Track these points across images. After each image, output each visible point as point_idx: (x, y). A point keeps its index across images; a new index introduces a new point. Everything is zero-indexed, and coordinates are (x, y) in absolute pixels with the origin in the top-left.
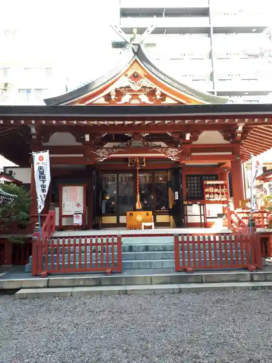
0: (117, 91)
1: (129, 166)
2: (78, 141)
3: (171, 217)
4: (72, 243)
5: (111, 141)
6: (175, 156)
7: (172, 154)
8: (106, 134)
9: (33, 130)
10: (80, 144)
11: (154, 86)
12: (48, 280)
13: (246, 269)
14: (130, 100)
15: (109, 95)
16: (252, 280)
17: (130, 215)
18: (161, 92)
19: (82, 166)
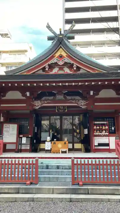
0: (49, 65)
1: (57, 111)
2: (23, 96)
3: (83, 145)
5: (46, 96)
6: (84, 105)
7: (82, 104)
8: (40, 92)
10: (24, 98)
11: (72, 62)
14: (58, 71)
15: (44, 68)
17: (54, 143)
18: (77, 66)
19: (28, 111)
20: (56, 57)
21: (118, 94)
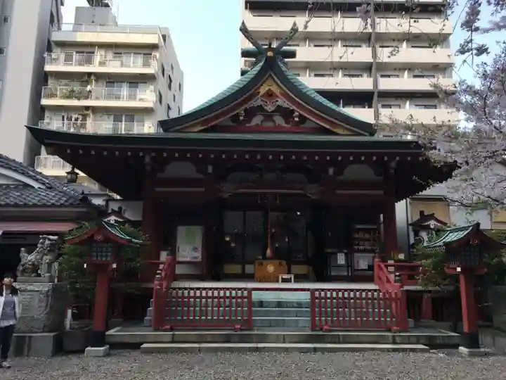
1: (259, 202)
2: (198, 171)
6: (316, 193)
7: (313, 191)
9: (148, 161)
10: (201, 176)
11: (291, 107)
12: (173, 335)
13: (389, 330)
14: (262, 122)
15: (238, 115)
16: (394, 343)
17: (260, 264)
18: (300, 114)
19: (202, 202)
20: (261, 94)
21: (377, 174)
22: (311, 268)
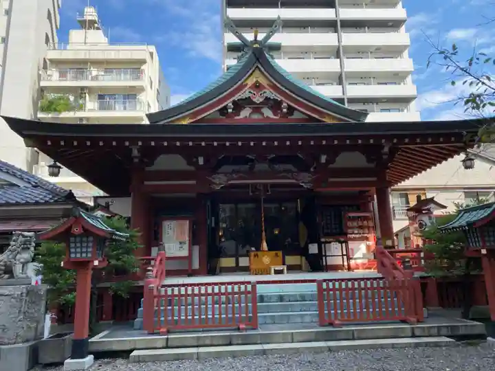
0: (234, 103)
1: (251, 194)
2: (189, 164)
4: (190, 292)
5: (228, 163)
6: (309, 182)
7: (305, 181)
8: (223, 156)
9: (135, 152)
10: (192, 168)
11: (279, 98)
12: (167, 339)
14: (250, 114)
15: (226, 108)
16: (413, 336)
17: (255, 256)
18: (288, 105)
19: (193, 195)
20: (248, 86)
21: (369, 161)
22: (304, 258)
